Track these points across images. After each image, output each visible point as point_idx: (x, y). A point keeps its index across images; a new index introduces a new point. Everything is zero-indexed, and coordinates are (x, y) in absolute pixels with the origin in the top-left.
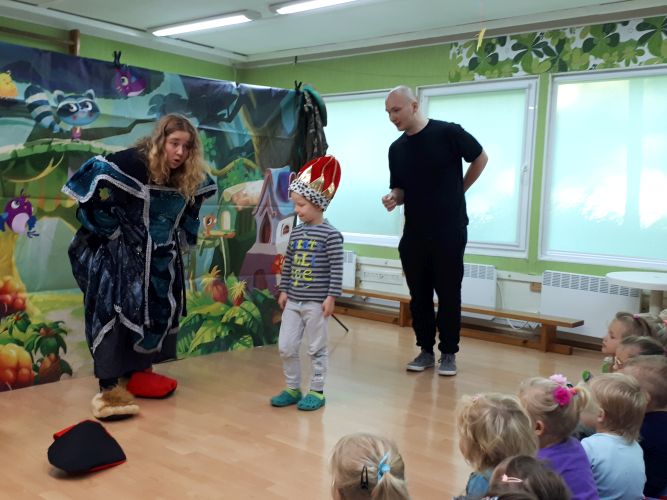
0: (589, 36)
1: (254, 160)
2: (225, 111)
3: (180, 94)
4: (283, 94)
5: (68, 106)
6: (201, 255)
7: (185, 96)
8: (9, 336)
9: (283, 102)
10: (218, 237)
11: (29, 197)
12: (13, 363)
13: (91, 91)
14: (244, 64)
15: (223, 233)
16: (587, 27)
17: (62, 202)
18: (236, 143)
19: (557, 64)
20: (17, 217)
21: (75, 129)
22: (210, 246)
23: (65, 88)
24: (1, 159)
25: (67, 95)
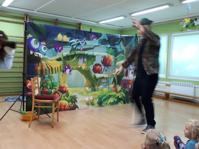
1: (124, 55)
2: (117, 42)
3: (106, 39)
4: (132, 37)
5: (79, 43)
6: (110, 79)
8: (64, 98)
10: (114, 75)
12: (64, 105)
13: (85, 39)
14: (122, 29)
17: (78, 66)
18: (119, 50)
20: (67, 70)
21: (81, 48)
22: (112, 77)
23: (79, 38)
24: (64, 56)
25: (79, 40)
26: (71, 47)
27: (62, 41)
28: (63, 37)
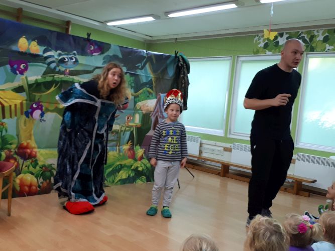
0: (327, 34)
1: (152, 89)
2: (140, 64)
3: (118, 55)
4: (168, 57)
5: (64, 59)
6: (123, 134)
7: (120, 56)
8: (27, 170)
9: (168, 61)
10: (132, 126)
11: (42, 102)
12: (28, 183)
13: (75, 52)
14: (150, 41)
15: (135, 125)
16: (325, 30)
17: (58, 105)
18: (144, 80)
19: (309, 48)
20: (35, 111)
21: (67, 70)
22: (128, 131)
23: (63, 50)
24: (30, 83)
25: (63, 53)
26: (46, 66)
27: (28, 52)
28: (29, 45)
